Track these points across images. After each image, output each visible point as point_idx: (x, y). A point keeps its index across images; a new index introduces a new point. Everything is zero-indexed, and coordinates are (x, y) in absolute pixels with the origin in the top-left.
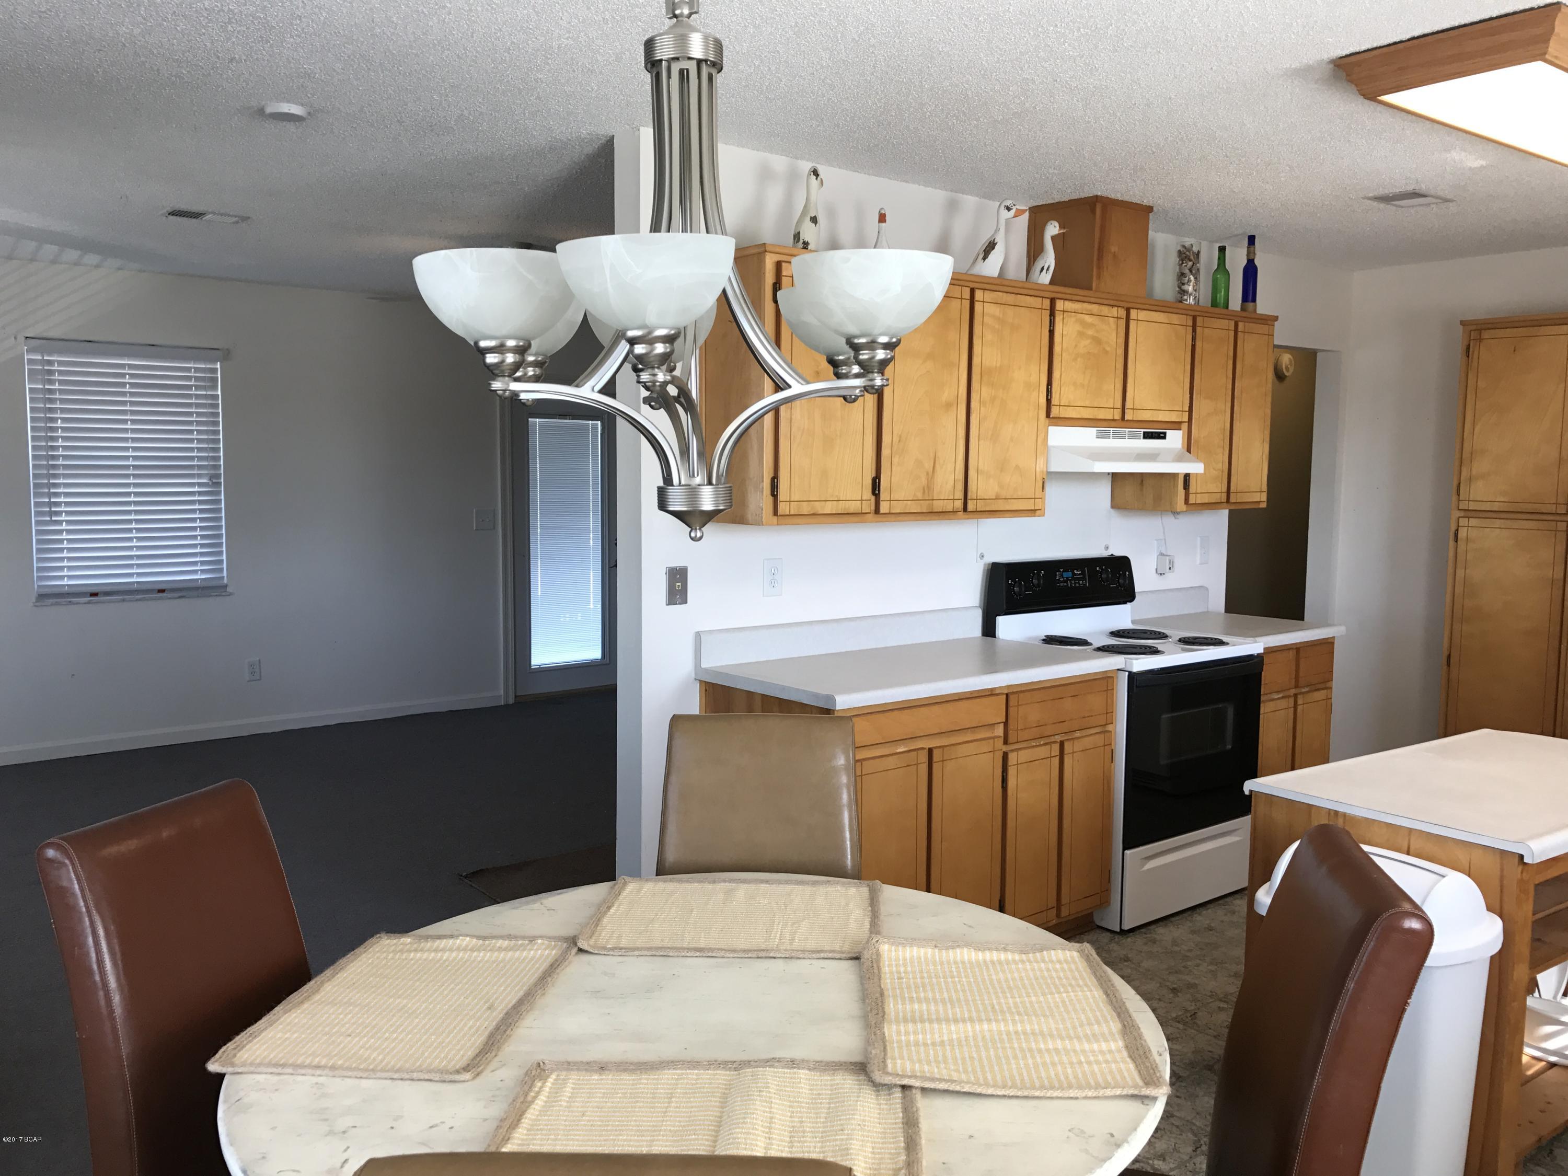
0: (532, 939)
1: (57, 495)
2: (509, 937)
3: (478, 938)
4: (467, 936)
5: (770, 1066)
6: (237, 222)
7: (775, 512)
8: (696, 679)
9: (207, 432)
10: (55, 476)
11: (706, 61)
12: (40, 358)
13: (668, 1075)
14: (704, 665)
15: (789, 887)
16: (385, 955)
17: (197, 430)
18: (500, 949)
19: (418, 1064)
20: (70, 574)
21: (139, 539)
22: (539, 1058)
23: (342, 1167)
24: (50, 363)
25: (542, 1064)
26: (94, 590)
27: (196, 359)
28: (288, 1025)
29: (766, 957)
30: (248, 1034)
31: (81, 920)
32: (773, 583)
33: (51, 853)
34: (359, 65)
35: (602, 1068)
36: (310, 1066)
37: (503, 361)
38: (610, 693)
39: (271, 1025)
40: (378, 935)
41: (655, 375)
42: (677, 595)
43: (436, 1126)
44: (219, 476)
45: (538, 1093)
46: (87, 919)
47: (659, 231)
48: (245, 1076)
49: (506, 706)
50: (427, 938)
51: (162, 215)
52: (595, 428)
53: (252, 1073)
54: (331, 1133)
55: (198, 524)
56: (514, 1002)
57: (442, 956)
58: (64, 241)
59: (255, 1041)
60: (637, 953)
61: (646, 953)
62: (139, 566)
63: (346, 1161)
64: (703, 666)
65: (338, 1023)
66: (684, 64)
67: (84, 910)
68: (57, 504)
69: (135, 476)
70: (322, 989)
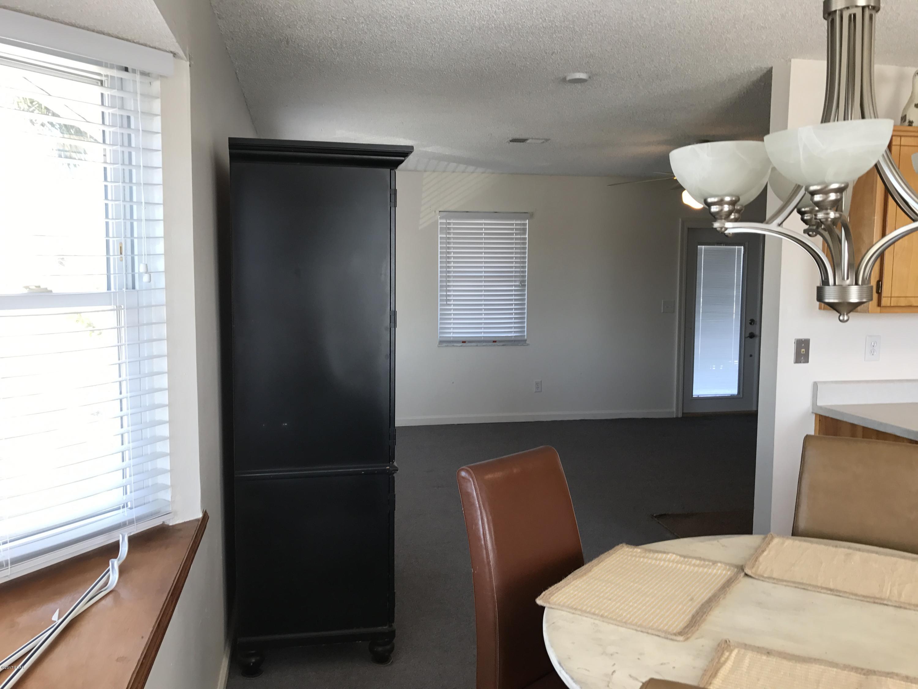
0: (715, 563)
1: (449, 291)
2: (700, 559)
3: (681, 556)
4: (674, 553)
5: (891, 678)
6: (543, 142)
7: (879, 304)
8: (812, 413)
9: (520, 258)
10: (449, 281)
11: (868, 6)
12: (445, 221)
13: (815, 668)
14: (820, 403)
15: (894, 559)
16: (626, 557)
17: (515, 257)
18: (694, 565)
19: (651, 625)
20: (454, 331)
21: (485, 314)
22: (725, 637)
23: (612, 674)
24: (449, 224)
25: (728, 641)
26: (464, 340)
27: (516, 219)
28: (576, 586)
29: (881, 604)
30: (556, 587)
31: (476, 511)
32: (872, 352)
33: (463, 474)
34: (621, 45)
35: (769, 653)
36: (589, 612)
37: (722, 210)
38: (752, 417)
39: (567, 585)
40: (621, 545)
41: (828, 214)
42: (802, 357)
43: (665, 664)
44: (524, 281)
45: (727, 659)
46: (479, 511)
47: (829, 121)
48: (555, 610)
49: (677, 418)
50: (650, 551)
51: (507, 142)
52: (739, 251)
53: (559, 610)
54: (604, 653)
55: (513, 307)
56: (706, 599)
57: (659, 564)
58: (459, 160)
59: (559, 592)
60: (785, 583)
61: (792, 584)
62: (485, 328)
63: (614, 672)
64: (818, 404)
65: (603, 592)
66: (852, 11)
67: (478, 506)
68: (449, 296)
69: (485, 281)
70: (592, 570)
